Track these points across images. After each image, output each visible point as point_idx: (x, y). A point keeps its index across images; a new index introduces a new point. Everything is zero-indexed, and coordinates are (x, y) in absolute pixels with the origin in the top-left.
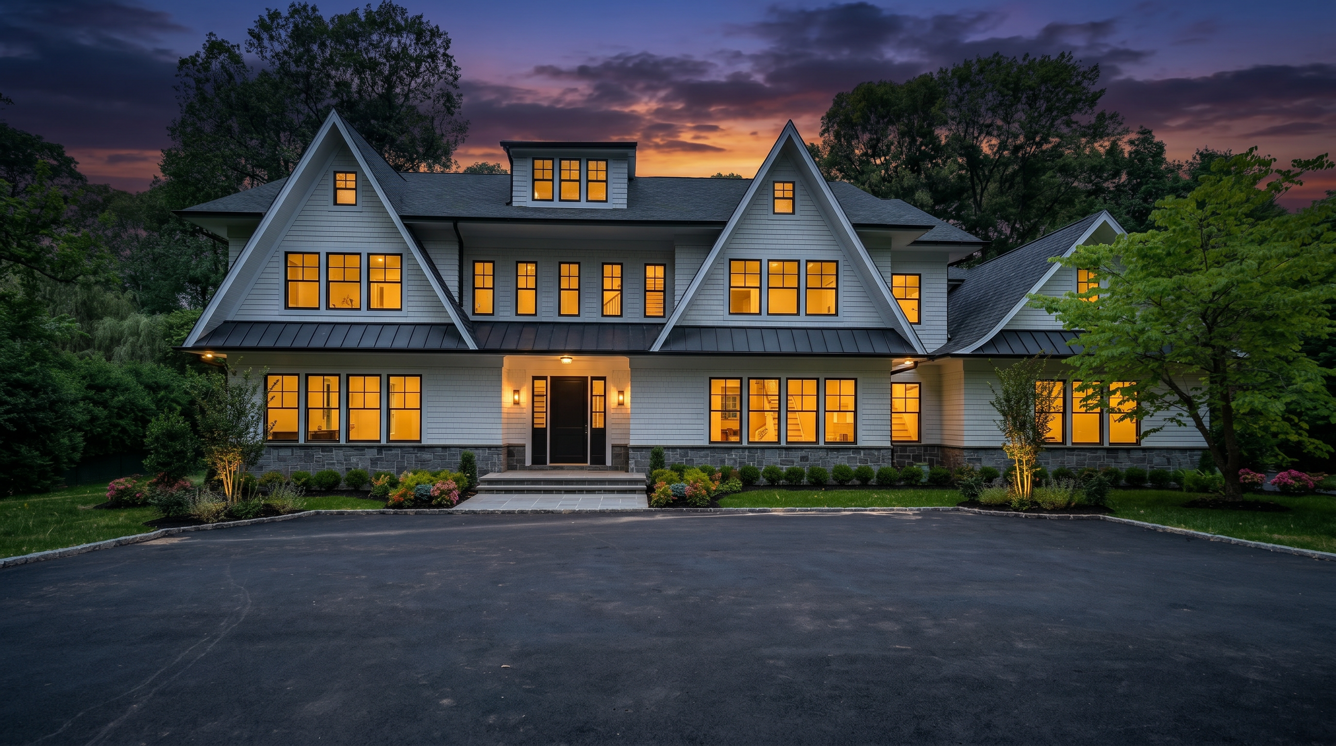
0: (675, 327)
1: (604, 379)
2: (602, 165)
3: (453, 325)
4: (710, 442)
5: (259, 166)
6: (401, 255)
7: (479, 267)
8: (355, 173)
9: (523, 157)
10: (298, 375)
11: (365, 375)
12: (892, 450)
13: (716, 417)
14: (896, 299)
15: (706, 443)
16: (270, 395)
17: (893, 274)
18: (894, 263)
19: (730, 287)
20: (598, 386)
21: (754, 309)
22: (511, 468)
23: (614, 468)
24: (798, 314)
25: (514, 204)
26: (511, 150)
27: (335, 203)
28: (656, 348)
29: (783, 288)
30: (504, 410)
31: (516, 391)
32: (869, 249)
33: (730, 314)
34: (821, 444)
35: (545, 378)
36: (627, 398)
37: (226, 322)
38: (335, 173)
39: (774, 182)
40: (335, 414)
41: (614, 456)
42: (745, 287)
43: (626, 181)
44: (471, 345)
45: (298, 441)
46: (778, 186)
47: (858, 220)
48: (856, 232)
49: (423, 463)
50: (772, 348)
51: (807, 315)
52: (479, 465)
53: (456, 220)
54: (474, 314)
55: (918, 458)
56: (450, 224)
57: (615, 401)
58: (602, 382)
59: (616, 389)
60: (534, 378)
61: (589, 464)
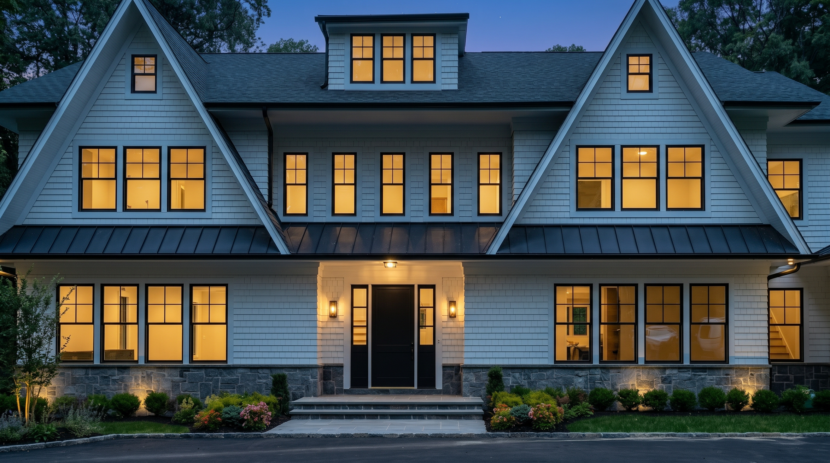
0: (515, 226)
1: (433, 287)
2: (429, 41)
3: (263, 227)
4: (556, 362)
5: (44, 50)
6: (204, 148)
7: (291, 159)
8: (155, 56)
9: (339, 33)
10: (93, 285)
11: (165, 285)
12: (771, 369)
13: (561, 330)
14: (774, 190)
15: (552, 363)
16: (62, 309)
17: (768, 160)
18: (770, 147)
19: (577, 178)
20: (426, 297)
21: (606, 203)
22: (327, 391)
23: (445, 392)
24: (658, 209)
25: (330, 87)
26: (328, 26)
27: (133, 91)
28: (494, 250)
29: (640, 178)
30: (320, 324)
31: (334, 302)
32: (741, 130)
33: (578, 209)
34: (686, 362)
35: (366, 287)
36: (460, 309)
37: (15, 227)
38: (133, 56)
39: (628, 56)
40: (132, 331)
41: (446, 377)
42: (595, 178)
43: (457, 58)
44: (283, 250)
45: (93, 362)
46: (633, 60)
47: (727, 98)
48: (726, 111)
49: (230, 384)
50: (629, 248)
51: (668, 209)
52: (291, 387)
53: (265, 107)
54: (285, 214)
55: (799, 381)
56: (258, 113)
57: (446, 313)
58: (431, 290)
59: (448, 298)
60: (354, 287)
61: (416, 387)
